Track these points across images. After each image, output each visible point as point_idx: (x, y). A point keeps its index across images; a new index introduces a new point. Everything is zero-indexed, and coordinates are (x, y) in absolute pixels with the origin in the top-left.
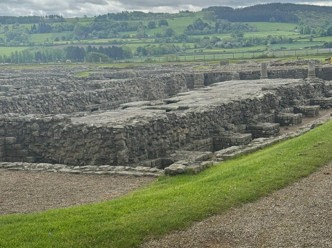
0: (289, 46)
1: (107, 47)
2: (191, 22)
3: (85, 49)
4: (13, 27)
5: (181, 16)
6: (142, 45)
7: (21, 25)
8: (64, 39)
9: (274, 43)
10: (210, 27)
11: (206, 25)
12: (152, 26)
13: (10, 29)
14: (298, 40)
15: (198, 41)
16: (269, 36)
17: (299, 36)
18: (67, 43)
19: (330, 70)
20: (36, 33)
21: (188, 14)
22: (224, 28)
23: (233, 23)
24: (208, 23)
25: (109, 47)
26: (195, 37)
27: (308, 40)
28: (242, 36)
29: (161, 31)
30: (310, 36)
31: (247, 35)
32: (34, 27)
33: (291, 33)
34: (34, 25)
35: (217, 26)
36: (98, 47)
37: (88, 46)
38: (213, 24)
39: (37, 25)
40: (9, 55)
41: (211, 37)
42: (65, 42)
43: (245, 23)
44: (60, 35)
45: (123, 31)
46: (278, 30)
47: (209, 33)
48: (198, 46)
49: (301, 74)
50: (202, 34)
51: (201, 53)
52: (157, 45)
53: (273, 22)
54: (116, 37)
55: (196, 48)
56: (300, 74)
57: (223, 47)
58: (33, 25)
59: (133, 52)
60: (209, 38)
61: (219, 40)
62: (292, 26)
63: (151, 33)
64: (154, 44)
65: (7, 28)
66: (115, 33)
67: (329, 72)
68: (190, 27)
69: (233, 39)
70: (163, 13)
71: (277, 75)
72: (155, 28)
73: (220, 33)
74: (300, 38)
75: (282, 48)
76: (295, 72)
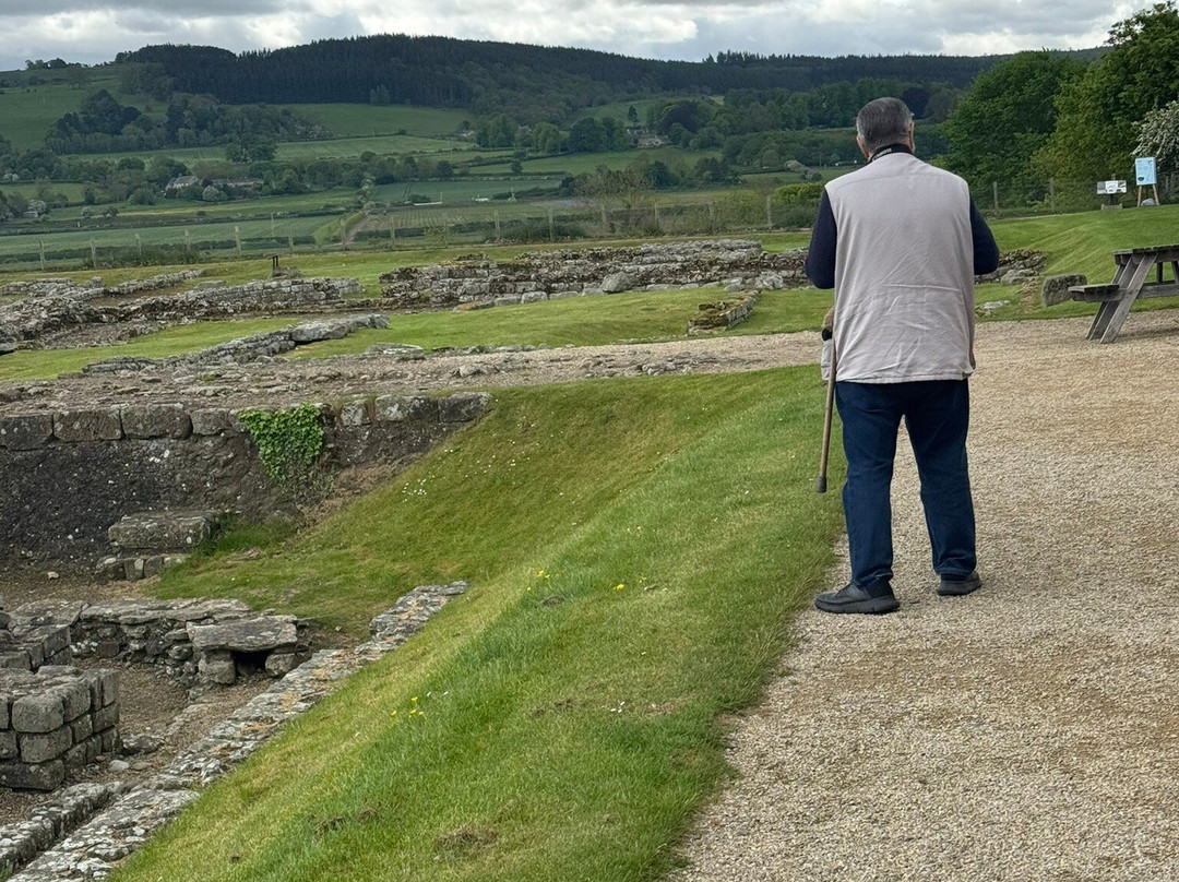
0: (439, 194)
2: (71, 103)
5: (33, 82)
9: (386, 180)
10: (147, 126)
11: (131, 115)
14: (473, 171)
15: (98, 174)
16: (368, 157)
17: (473, 155)
19: (53, 438)
21: (62, 73)
22: (201, 126)
23: (236, 109)
24: (140, 108)
26: (89, 160)
27: (507, 169)
28: (270, 158)
30: (511, 153)
31: (286, 153)
33: (448, 145)
35: (175, 118)
38: (159, 113)
41: (149, 161)
43: (280, 108)
46: (403, 133)
47: (143, 146)
48: (99, 194)
50: (116, 149)
51: (111, 222)
53: (381, 102)
55: (90, 201)
57: (194, 196)
60: (141, 166)
61: (181, 171)
62: (450, 119)
67: (43, 459)
68: (66, 124)
69: (237, 168)
73: (186, 145)
74: (479, 162)
75: (415, 199)
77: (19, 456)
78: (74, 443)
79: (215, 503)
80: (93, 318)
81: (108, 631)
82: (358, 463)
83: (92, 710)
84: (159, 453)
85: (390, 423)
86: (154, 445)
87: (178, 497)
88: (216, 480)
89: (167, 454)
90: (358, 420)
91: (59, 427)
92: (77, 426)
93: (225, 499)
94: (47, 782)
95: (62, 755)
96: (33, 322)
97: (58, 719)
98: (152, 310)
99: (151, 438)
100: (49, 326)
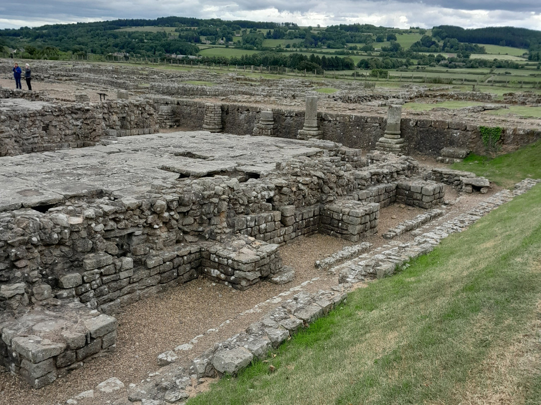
0: (514, 72)
1: (330, 56)
2: (418, 38)
3: (308, 57)
4: (251, 32)
5: (411, 32)
6: (366, 58)
7: (258, 30)
8: (294, 46)
9: (499, 67)
10: (437, 46)
11: (434, 43)
12: (380, 40)
13: (248, 33)
14: (526, 67)
15: (423, 57)
16: (495, 60)
17: (527, 62)
18: (296, 51)
20: (270, 38)
21: (418, 30)
22: (452, 47)
23: (462, 43)
24: (437, 41)
25: (332, 58)
26: (421, 53)
27: (536, 67)
28: (468, 58)
29: (387, 44)
30: (538, 63)
31: (473, 57)
32: (269, 33)
33: (519, 59)
34: (270, 31)
35: (445, 45)
36: (321, 56)
37: (311, 54)
38: (441, 44)
39: (272, 30)
40: (239, 57)
41: (436, 55)
42: (295, 49)
43: (474, 44)
44: (292, 42)
45: (352, 42)
46: (507, 54)
47: (435, 51)
48: (422, 62)
49: (377, 126)
50: (428, 51)
51: (424, 70)
52: (381, 59)
53: (503, 45)
54: (343, 48)
55: (419, 64)
56: (375, 126)
57: (446, 66)
58: (268, 30)
59: (356, 64)
60: (434, 56)
61: (444, 59)
62: (522, 51)
63: (378, 47)
64: (378, 58)
65: (245, 31)
66: (343, 44)
68: (417, 44)
69: (459, 59)
70: (393, 28)
71: (335, 124)
72: (383, 41)
73: (447, 52)
74: (527, 65)
75: (506, 73)
76: (366, 122)
77: (422, 129)
78: (436, 128)
79: (468, 148)
80: (427, 96)
81: (438, 175)
82: (508, 144)
83: (439, 193)
84: (456, 134)
85: (519, 135)
86: (456, 131)
87: (459, 145)
88: (470, 142)
89: (458, 134)
90: (511, 133)
91: (433, 123)
92: (437, 124)
93: (471, 148)
94: (427, 207)
95: (431, 202)
96: (412, 95)
97: (432, 193)
98: (442, 96)
99: (455, 129)
100: (416, 97)
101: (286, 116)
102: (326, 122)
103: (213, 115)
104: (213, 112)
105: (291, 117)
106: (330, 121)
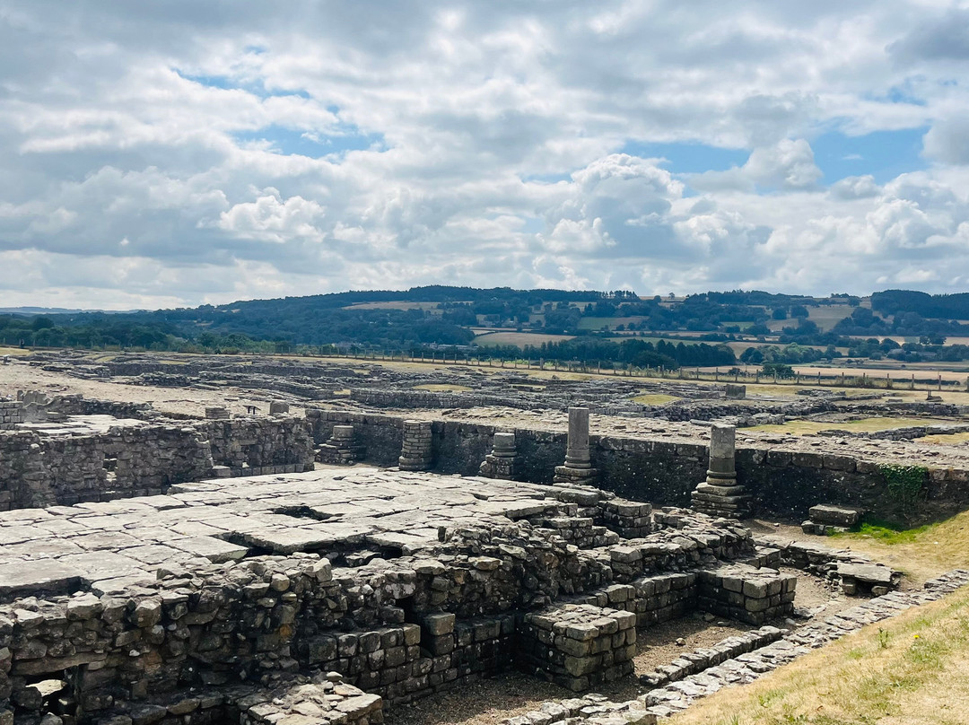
1: (691, 343)
2: (847, 311)
3: (654, 346)
4: (558, 306)
5: (834, 302)
6: (755, 346)
7: (570, 303)
8: (632, 327)
10: (883, 324)
11: (877, 319)
12: (779, 316)
13: (554, 308)
15: (857, 344)
18: (635, 335)
19: (791, 463)
20: (590, 315)
21: (845, 300)
22: (909, 326)
23: (928, 320)
24: (881, 317)
25: (696, 345)
26: (852, 337)
28: (942, 343)
29: (792, 323)
31: (950, 341)
32: (588, 309)
34: (590, 305)
35: (897, 322)
36: (675, 343)
37: (659, 339)
38: (890, 320)
39: (594, 304)
40: (538, 346)
41: (881, 339)
42: (631, 333)
43: (950, 321)
44: (626, 321)
45: (730, 320)
47: (880, 333)
48: (856, 353)
49: (695, 462)
50: (866, 334)
51: (860, 366)
52: (782, 347)
54: (716, 329)
55: (851, 356)
56: (692, 462)
57: (901, 358)
58: (587, 304)
59: (738, 357)
60: (877, 342)
61: (897, 346)
63: (776, 327)
64: (777, 345)
65: (550, 306)
66: (716, 323)
68: (845, 322)
69: (924, 346)
70: (802, 296)
71: (622, 457)
72: (785, 318)
73: (900, 335)
76: (676, 454)
77: (775, 469)
78: (799, 467)
79: (863, 505)
80: (834, 409)
81: (801, 556)
82: (939, 499)
83: (781, 593)
84: (839, 478)
85: (959, 482)
86: (837, 473)
87: (846, 500)
88: (865, 495)
89: (843, 478)
90: (942, 478)
91: (794, 458)
92: (802, 459)
93: (869, 505)
94: (755, 621)
95: (764, 611)
96: (806, 408)
97: (763, 594)
98: (862, 408)
99: (836, 470)
100: (813, 411)
101: (538, 442)
102: (606, 453)
103: (417, 440)
104: (416, 436)
105: (547, 443)
106: (613, 451)
